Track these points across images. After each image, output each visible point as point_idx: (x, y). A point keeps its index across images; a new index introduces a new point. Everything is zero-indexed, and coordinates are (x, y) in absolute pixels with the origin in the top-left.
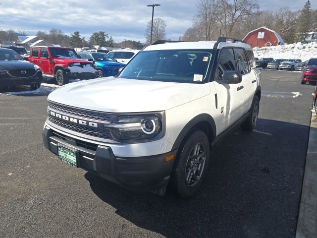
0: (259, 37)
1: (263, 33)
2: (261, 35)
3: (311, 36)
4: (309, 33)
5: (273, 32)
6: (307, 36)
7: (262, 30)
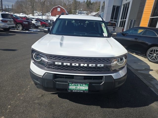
0: (58, 10)
1: (60, 9)
2: (59, 10)
3: (78, 12)
4: (77, 11)
5: (64, 9)
6: (76, 12)
7: (59, 7)
